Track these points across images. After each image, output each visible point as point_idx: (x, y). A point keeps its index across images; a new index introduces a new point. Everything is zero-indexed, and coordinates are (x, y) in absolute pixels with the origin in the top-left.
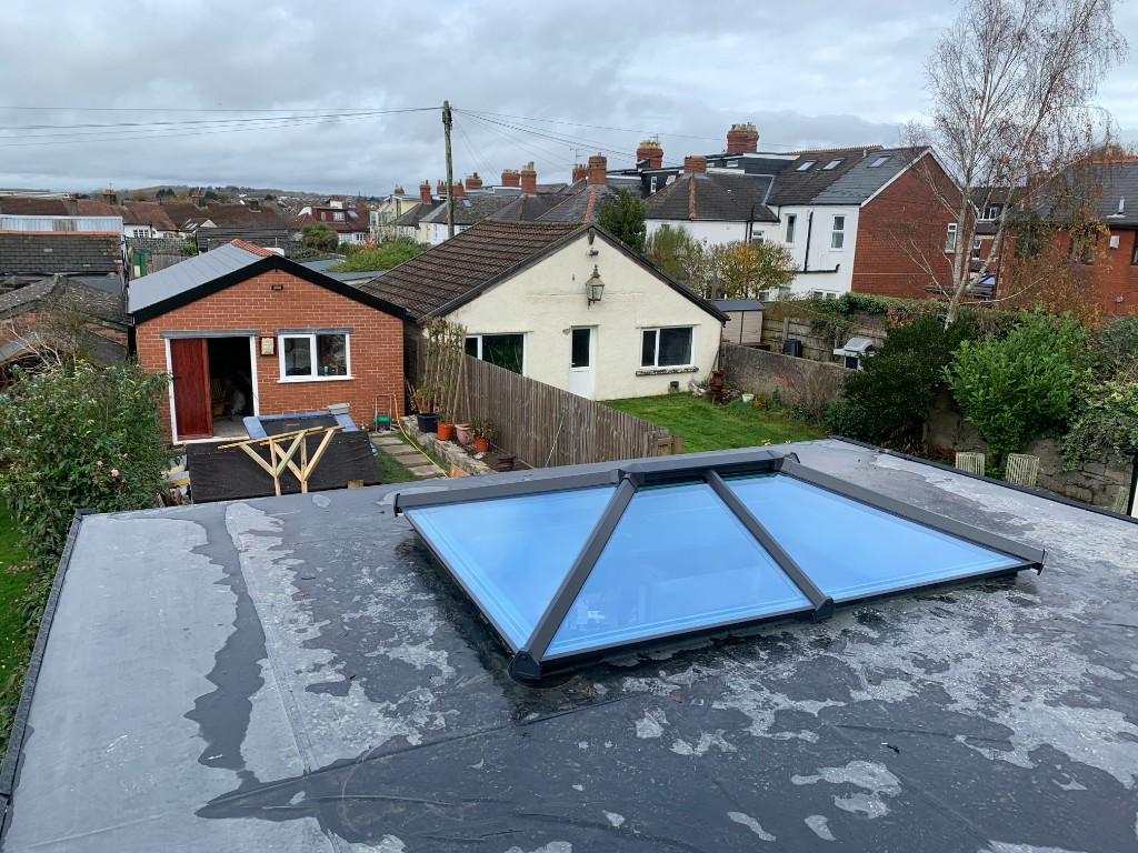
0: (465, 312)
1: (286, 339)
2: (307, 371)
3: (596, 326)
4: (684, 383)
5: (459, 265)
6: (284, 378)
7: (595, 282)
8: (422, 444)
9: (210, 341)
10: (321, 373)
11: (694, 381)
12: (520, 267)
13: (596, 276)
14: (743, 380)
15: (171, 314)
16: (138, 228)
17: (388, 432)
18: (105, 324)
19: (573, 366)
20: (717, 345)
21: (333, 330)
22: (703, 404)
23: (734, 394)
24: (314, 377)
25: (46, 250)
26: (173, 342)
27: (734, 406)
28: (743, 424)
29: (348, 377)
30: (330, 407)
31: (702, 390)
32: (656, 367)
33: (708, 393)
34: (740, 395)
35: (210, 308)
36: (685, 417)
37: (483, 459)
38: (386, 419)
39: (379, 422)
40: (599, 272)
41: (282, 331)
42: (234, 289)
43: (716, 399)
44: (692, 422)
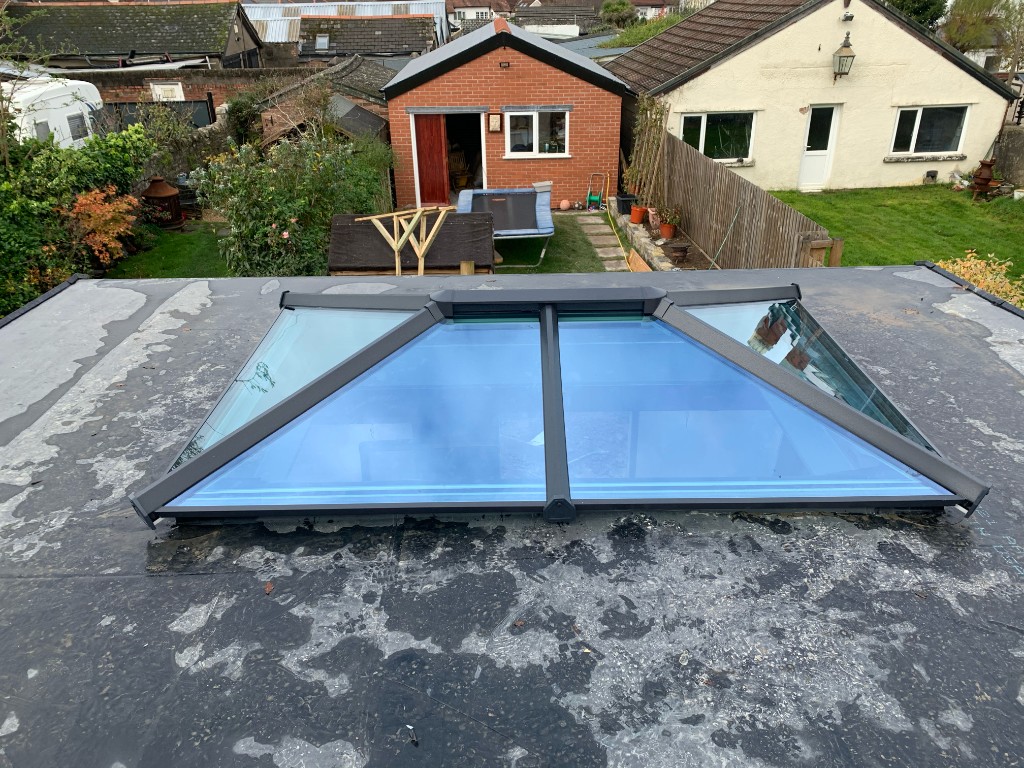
0: (689, 88)
1: (511, 117)
2: (530, 148)
3: (842, 104)
4: (944, 173)
5: (701, 36)
6: (509, 154)
7: (845, 52)
8: (620, 225)
9: (448, 117)
10: (541, 150)
11: (958, 171)
12: (758, 37)
13: (847, 45)
14: (1021, 172)
15: (414, 91)
16: (480, 10)
17: (596, 211)
18: (372, 99)
19: (808, 149)
20: (998, 128)
21: (554, 107)
22: (959, 199)
23: (1005, 188)
24: (535, 154)
25: (377, 33)
26: (417, 117)
27: (997, 205)
28: (1002, 226)
29: (566, 154)
30: (534, 185)
31: (966, 183)
32: (911, 153)
33: (970, 187)
34: (1012, 190)
35: (446, 86)
36: (930, 213)
37: (663, 246)
38: (596, 198)
39: (590, 201)
40: (851, 41)
41: (509, 108)
42: (466, 67)
43: (980, 194)
44: (934, 219)
